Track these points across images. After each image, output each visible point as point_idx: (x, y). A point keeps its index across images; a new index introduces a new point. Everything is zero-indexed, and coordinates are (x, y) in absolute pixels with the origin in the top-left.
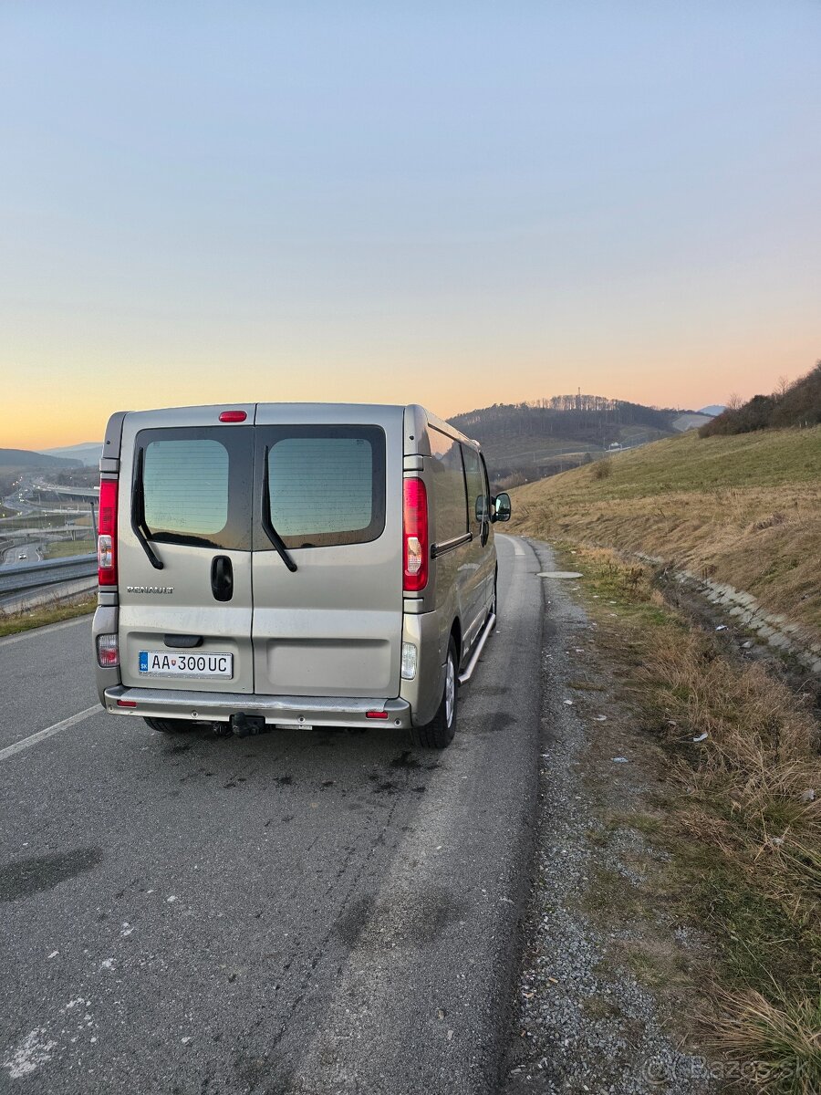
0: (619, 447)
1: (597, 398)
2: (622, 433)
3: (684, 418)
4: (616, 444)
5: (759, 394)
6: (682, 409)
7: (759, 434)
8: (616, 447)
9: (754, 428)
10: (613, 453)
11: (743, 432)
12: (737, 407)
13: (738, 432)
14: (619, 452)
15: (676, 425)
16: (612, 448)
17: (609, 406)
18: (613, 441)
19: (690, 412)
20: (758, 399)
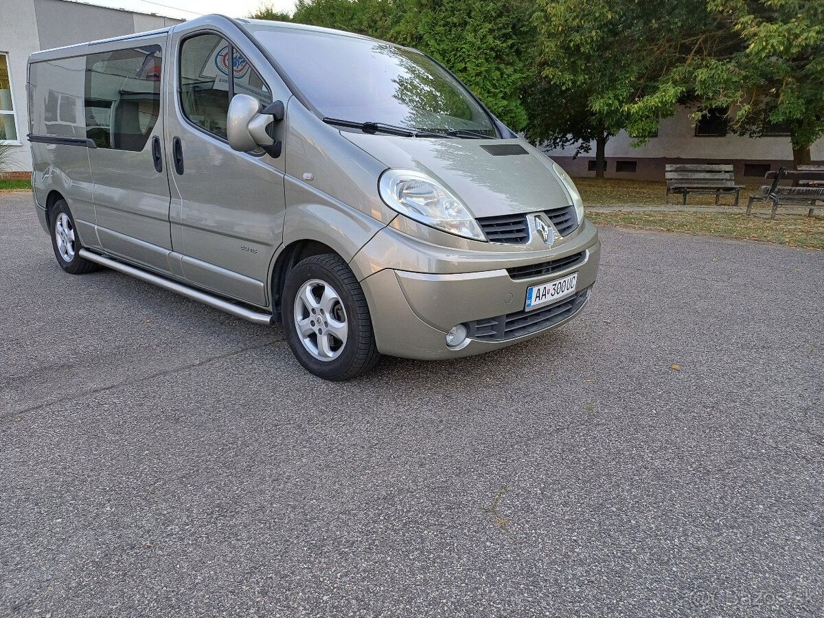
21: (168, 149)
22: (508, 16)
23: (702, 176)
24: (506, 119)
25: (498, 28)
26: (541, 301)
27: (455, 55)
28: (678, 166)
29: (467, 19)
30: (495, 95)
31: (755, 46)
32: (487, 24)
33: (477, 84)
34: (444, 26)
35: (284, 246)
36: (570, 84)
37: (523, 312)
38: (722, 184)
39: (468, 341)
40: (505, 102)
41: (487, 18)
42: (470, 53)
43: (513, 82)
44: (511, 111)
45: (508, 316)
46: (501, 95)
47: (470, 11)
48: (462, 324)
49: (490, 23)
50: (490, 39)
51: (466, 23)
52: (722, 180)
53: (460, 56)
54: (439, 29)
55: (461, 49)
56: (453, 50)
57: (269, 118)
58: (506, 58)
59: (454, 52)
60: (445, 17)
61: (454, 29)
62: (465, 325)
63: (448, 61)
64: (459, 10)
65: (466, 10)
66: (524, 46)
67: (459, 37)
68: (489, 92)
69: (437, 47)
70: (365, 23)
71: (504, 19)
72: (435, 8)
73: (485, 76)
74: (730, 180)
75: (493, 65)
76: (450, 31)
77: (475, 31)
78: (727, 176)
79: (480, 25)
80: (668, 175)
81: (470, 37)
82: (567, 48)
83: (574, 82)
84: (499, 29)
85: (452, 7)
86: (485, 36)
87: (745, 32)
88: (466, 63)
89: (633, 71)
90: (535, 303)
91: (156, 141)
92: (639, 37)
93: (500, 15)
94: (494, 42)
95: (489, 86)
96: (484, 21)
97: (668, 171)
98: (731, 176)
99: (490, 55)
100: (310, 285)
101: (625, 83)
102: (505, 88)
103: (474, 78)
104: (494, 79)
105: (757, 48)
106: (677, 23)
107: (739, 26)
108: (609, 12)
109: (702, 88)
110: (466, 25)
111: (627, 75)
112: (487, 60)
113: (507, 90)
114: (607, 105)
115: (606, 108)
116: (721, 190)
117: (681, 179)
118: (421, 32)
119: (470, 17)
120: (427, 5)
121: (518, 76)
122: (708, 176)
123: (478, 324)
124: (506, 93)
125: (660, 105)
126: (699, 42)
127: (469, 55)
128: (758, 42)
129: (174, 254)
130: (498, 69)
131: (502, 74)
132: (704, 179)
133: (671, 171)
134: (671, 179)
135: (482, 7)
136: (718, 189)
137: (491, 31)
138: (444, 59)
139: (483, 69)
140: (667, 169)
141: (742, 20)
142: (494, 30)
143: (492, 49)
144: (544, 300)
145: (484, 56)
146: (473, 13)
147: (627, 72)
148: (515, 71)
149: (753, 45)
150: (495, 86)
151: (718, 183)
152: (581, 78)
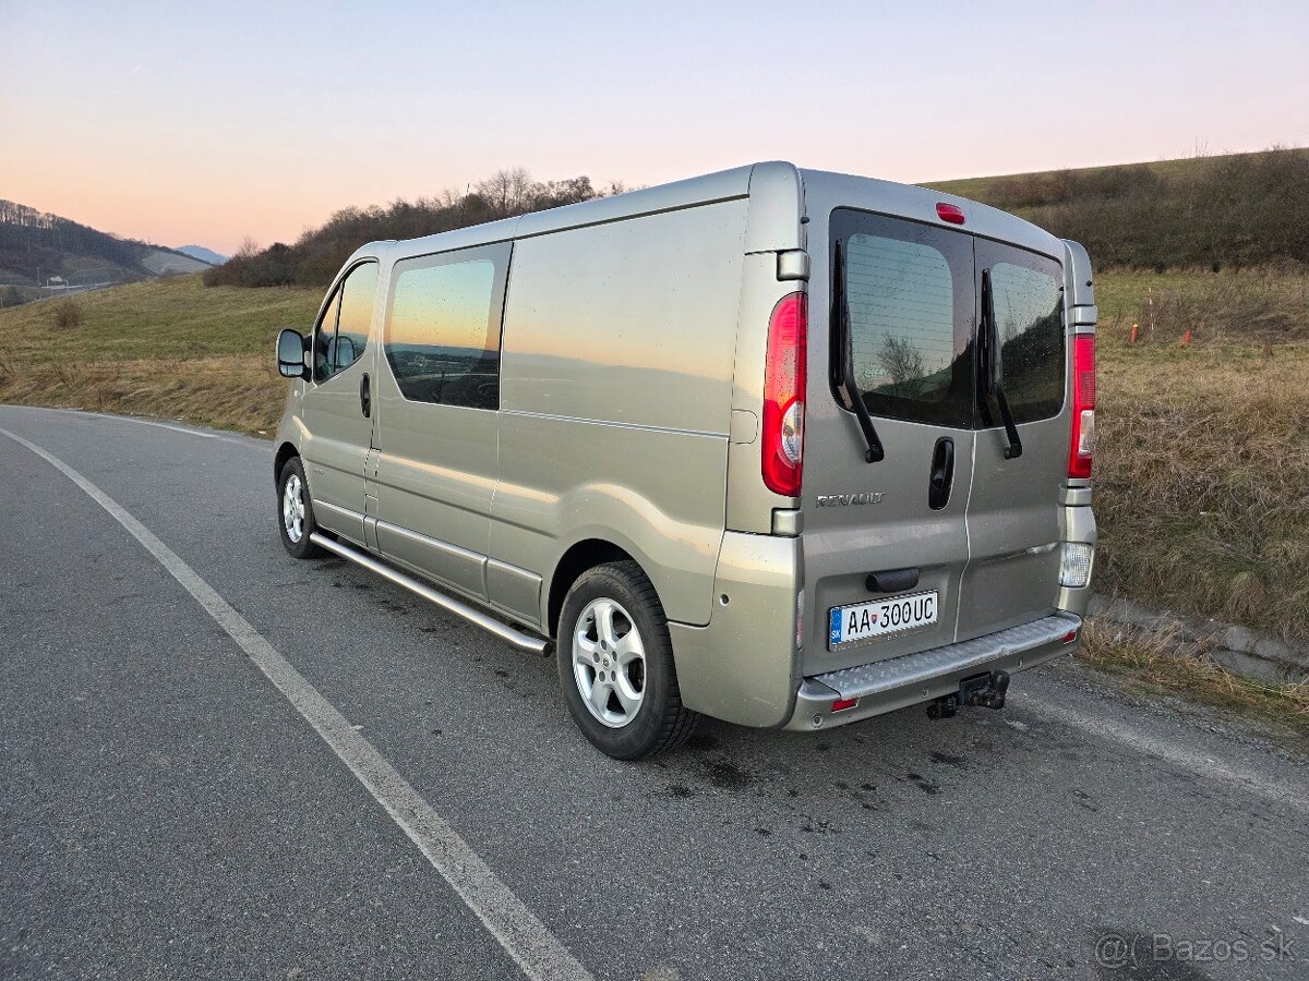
0: (63, 283)
1: (20, 207)
2: (66, 263)
3: (157, 255)
4: (59, 279)
5: (280, 241)
6: (153, 243)
7: (284, 290)
8: (58, 284)
9: (278, 283)
10: (55, 292)
11: (265, 286)
12: (253, 253)
13: (258, 285)
14: (64, 290)
15: (146, 262)
16: (52, 284)
17: (41, 222)
18: (56, 274)
19: (165, 250)
20: (278, 247)
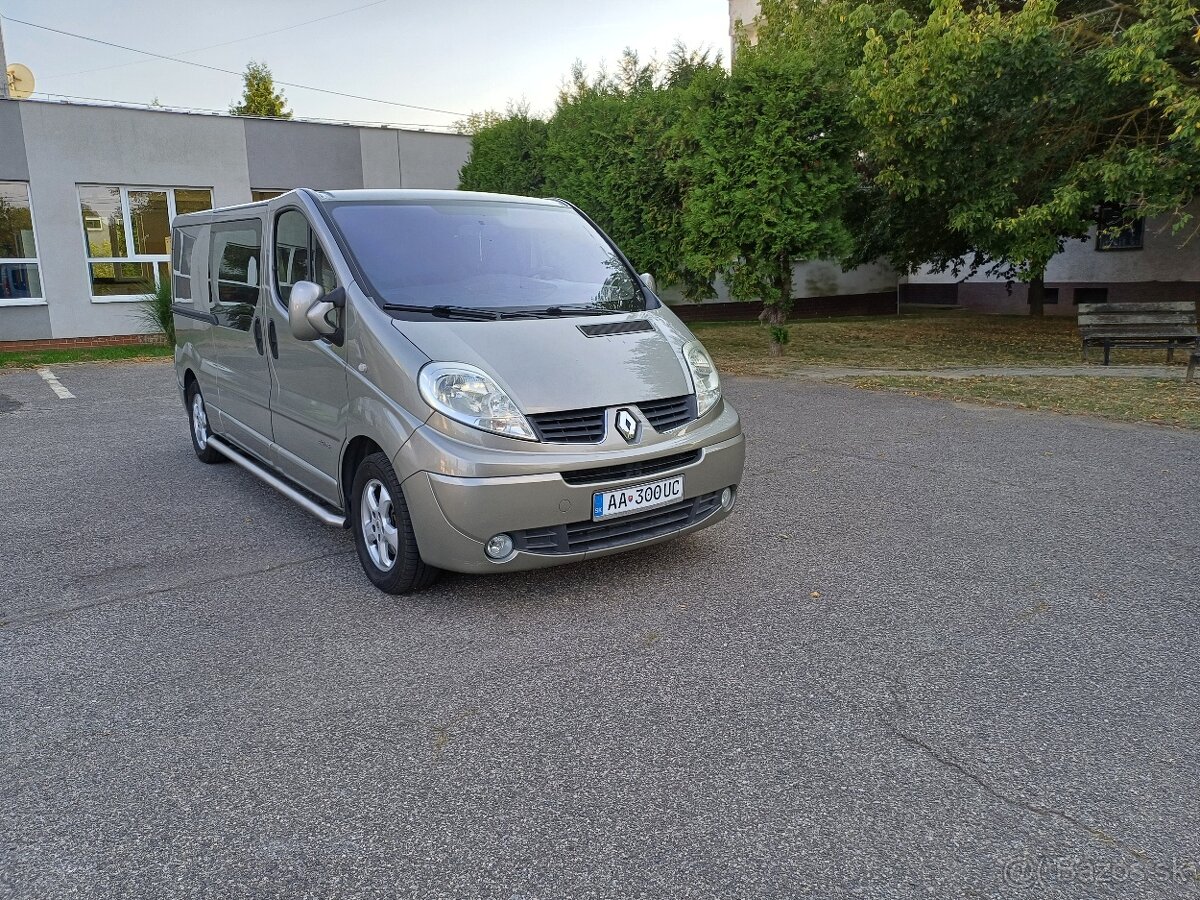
21: (265, 328)
22: (818, 107)
23: (1140, 319)
24: (818, 247)
25: (801, 125)
26: (618, 510)
27: (742, 165)
28: (1099, 305)
29: (757, 117)
30: (798, 217)
31: (1182, 130)
32: (786, 122)
33: (771, 202)
34: (726, 127)
35: (347, 442)
36: (917, 192)
37: (590, 522)
38: (1176, 331)
39: (515, 553)
40: (814, 225)
41: (785, 113)
42: (761, 161)
43: (827, 196)
44: (825, 236)
45: (570, 526)
46: (808, 215)
47: (762, 105)
48: (506, 533)
49: (789, 120)
50: (788, 141)
51: (755, 122)
52: (1176, 324)
53: (748, 166)
54: (720, 132)
55: (749, 156)
56: (738, 159)
57: (329, 306)
58: (816, 164)
59: (739, 162)
60: (727, 115)
61: (739, 131)
62: (509, 534)
63: (732, 174)
64: (747, 105)
65: (755, 104)
66: (843, 145)
67: (747, 142)
68: (789, 212)
69: (716, 155)
70: (631, 128)
71: (809, 113)
72: (715, 104)
73: (783, 191)
74: (1191, 325)
75: (796, 176)
76: (734, 133)
77: (768, 132)
78: (1185, 319)
79: (775, 123)
80: (1083, 320)
81: (760, 140)
82: (906, 146)
83: (923, 190)
84: (804, 126)
85: (736, 102)
86: (781, 138)
87: (1168, 110)
88: (756, 175)
89: (1015, 170)
90: (607, 512)
91: (258, 322)
92: (1025, 120)
93: (806, 106)
94: (794, 145)
95: (789, 204)
96: (780, 118)
97: (1082, 314)
98: (1192, 319)
99: (790, 163)
100: (372, 485)
101: (1003, 188)
102: (815, 205)
103: (766, 195)
104: (797, 195)
105: (1186, 131)
106: (1069, 100)
107: (1154, 102)
108: (954, 95)
109: (1114, 192)
110: (756, 124)
111: (1006, 176)
112: (786, 169)
113: (818, 208)
114: (974, 221)
115: (971, 225)
116: (1176, 342)
117: (1103, 325)
118: (697, 138)
119: (761, 114)
120: (704, 101)
121: (833, 187)
122: (1150, 320)
123: (527, 535)
124: (816, 212)
125: (1049, 218)
126: (1129, 120)
127: (759, 165)
128: (1188, 123)
129: (274, 445)
130: (804, 179)
131: (810, 186)
132: (1143, 325)
133: (1088, 314)
134: (1088, 326)
135: (777, 99)
136: (1171, 340)
137: (790, 131)
138: (726, 171)
139: (779, 182)
140: (1080, 311)
141: (1159, 93)
142: (795, 129)
143: (792, 154)
144: (623, 508)
145: (781, 164)
146: (764, 109)
147: (1006, 172)
148: (831, 181)
149: (1179, 128)
150: (798, 204)
151: (1169, 331)
152: (932, 184)
